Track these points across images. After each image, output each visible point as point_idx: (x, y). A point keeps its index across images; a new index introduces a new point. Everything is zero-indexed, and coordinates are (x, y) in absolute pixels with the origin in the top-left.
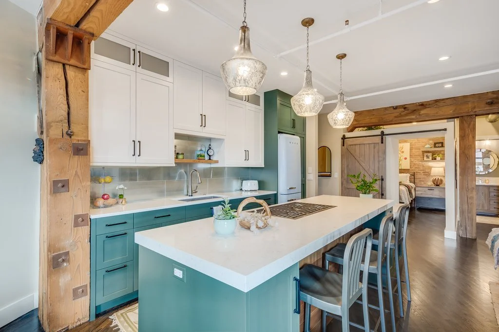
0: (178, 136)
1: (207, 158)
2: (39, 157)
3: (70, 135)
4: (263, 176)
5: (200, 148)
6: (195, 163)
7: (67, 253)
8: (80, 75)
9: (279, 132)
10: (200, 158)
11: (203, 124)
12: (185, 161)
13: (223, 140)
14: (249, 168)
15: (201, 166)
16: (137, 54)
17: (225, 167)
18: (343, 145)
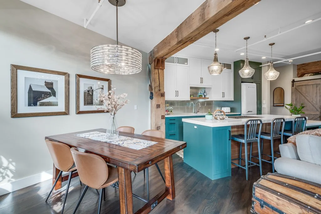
0: (191, 88)
1: (203, 96)
2: (151, 98)
3: (160, 91)
4: (233, 105)
5: (200, 92)
6: (198, 99)
7: (160, 127)
8: (162, 71)
9: (242, 82)
10: (200, 97)
11: (202, 82)
12: (194, 98)
13: (211, 88)
14: (225, 101)
15: (201, 100)
16: (177, 59)
17: (212, 101)
18: (293, 86)
